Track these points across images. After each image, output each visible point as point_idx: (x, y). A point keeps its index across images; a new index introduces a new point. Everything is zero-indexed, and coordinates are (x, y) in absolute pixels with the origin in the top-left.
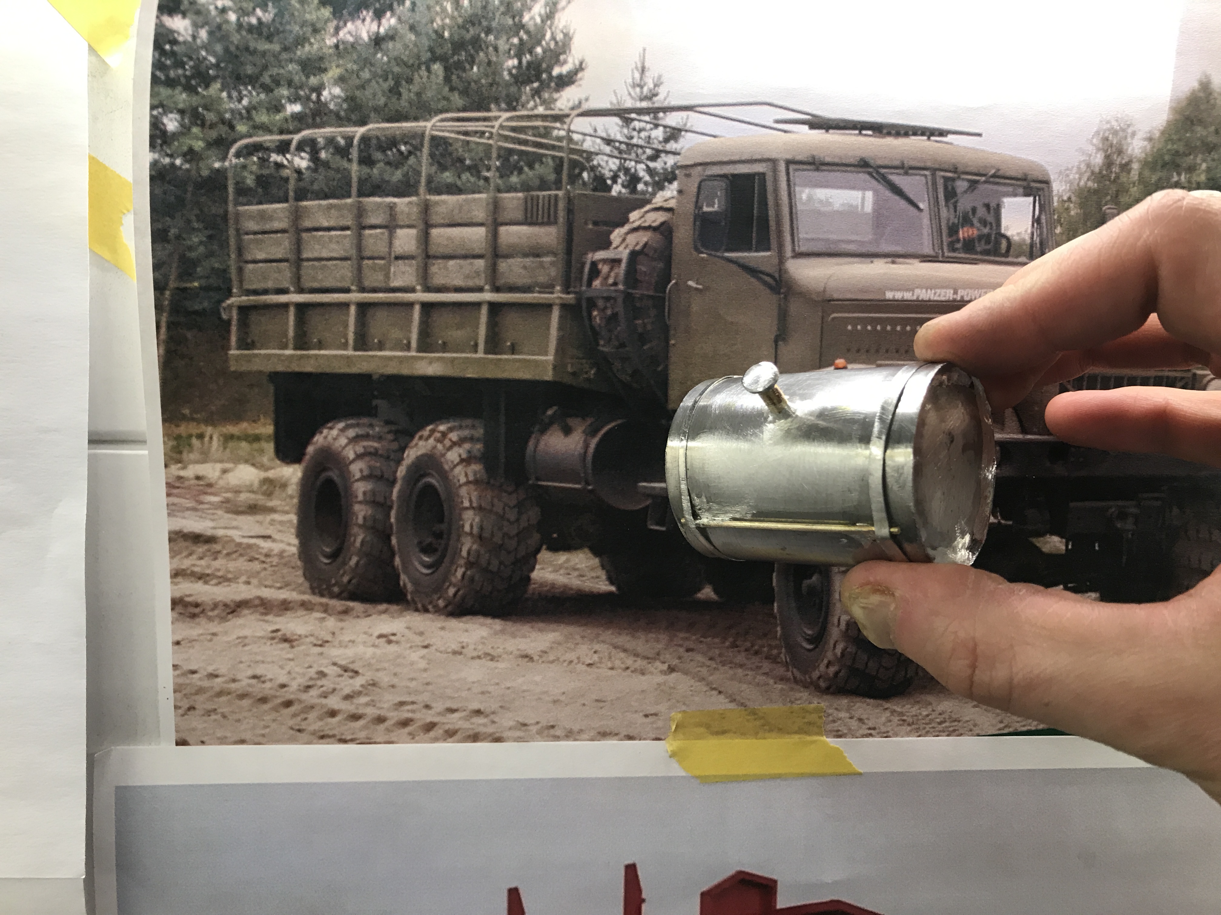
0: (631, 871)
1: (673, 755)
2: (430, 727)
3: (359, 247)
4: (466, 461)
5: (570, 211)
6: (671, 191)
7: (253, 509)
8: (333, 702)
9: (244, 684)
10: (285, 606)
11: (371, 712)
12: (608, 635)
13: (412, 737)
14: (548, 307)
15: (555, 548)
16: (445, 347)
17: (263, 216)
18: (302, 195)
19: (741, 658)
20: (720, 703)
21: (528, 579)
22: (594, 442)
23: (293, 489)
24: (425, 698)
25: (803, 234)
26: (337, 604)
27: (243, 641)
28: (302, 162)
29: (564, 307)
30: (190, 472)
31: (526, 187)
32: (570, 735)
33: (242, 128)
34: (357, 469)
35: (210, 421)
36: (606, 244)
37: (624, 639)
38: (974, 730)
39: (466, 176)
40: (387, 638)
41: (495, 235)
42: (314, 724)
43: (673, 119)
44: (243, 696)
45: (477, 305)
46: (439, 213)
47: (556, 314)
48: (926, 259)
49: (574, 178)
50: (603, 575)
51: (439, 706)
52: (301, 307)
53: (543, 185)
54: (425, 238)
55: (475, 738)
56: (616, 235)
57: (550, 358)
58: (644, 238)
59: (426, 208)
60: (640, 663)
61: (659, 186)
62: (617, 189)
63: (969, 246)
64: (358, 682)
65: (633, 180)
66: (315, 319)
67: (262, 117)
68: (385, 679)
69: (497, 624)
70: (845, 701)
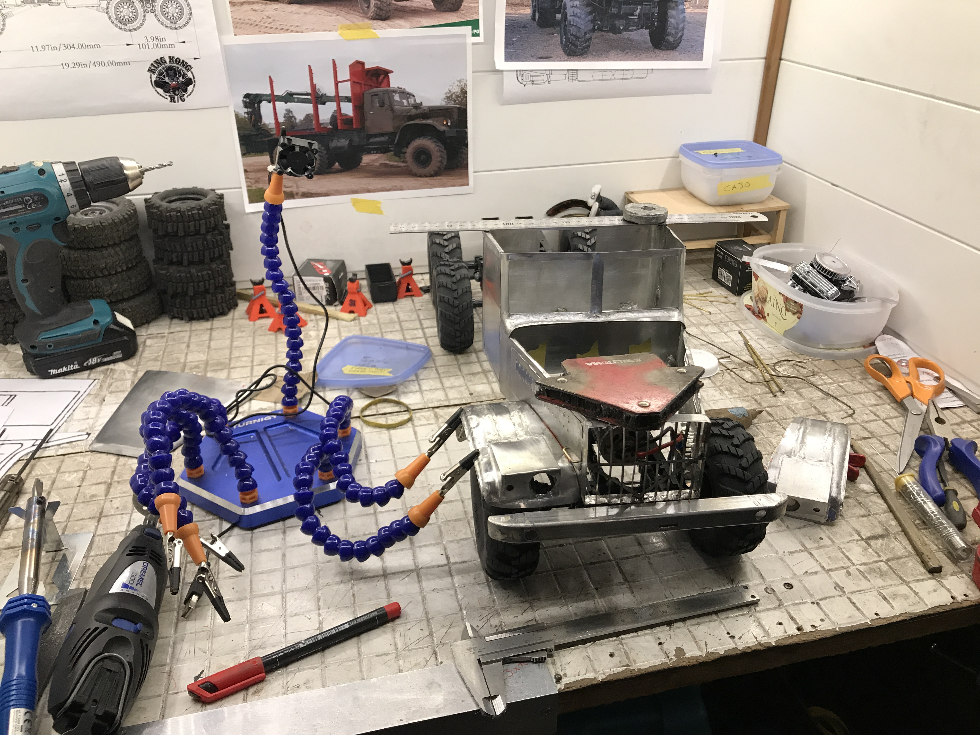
0: (334, 60)
1: (340, 34)
2: (288, 30)
8: (266, 25)
9: (247, 21)
10: (253, 3)
11: (274, 27)
12: (323, 8)
13: (284, 32)
19: (352, 12)
20: (348, 23)
24: (285, 23)
26: (264, 2)
27: (246, 11)
32: (317, 31)
37: (326, 9)
38: (404, 27)
40: (276, 10)
42: (263, 30)
44: (247, 24)
51: (289, 25)
55: (297, 32)
60: (330, 14)
64: (271, 20)
68: (276, 19)
69: (299, 6)
70: (375, 21)
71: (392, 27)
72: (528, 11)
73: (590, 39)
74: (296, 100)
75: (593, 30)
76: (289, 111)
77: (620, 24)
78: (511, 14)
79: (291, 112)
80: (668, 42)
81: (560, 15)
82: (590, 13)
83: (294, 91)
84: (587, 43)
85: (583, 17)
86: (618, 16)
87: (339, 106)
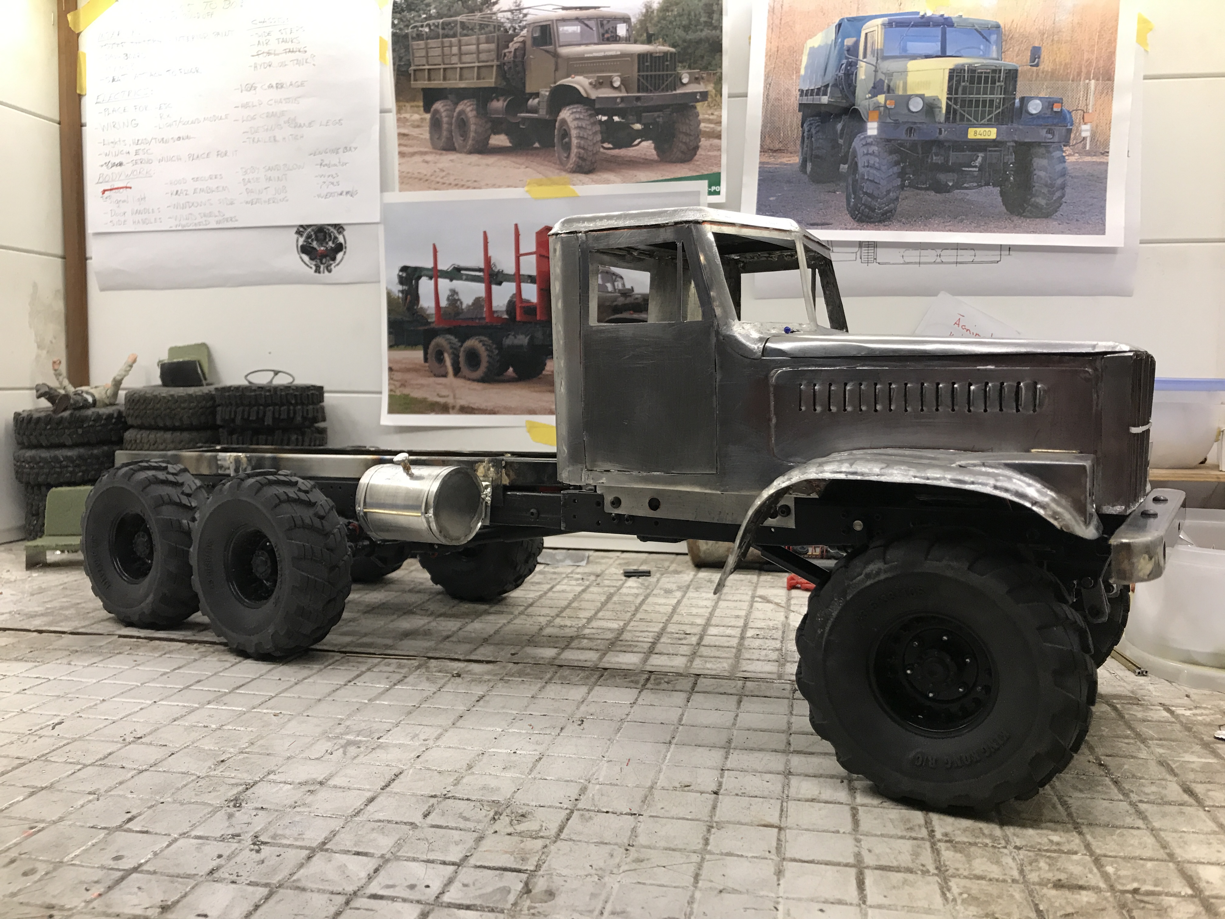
0: (516, 225)
1: (527, 191)
2: (463, 185)
3: (443, 52)
4: (471, 111)
5: (498, 39)
6: (525, 31)
7: (418, 126)
8: (438, 179)
9: (416, 175)
10: (426, 153)
11: (448, 182)
12: (510, 158)
13: (459, 188)
14: (492, 66)
15: (495, 134)
16: (466, 79)
17: (418, 45)
18: (427, 39)
19: (546, 163)
20: (540, 176)
21: (488, 143)
22: (505, 103)
23: (428, 121)
24: (461, 178)
25: (561, 39)
26: (439, 152)
27: (416, 163)
28: (427, 30)
29: (497, 66)
30: (403, 116)
31: (486, 33)
32: (500, 187)
33: (412, 21)
34: (444, 114)
35: (407, 102)
36: (508, 47)
37: (514, 159)
38: (614, 182)
39: (470, 32)
40: (452, 161)
41: (478, 47)
42: (434, 185)
43: (525, 11)
44: (415, 178)
45: (474, 67)
46: (463, 42)
47: (495, 68)
48: (595, 44)
49: (499, 30)
50: (508, 141)
51: (465, 180)
52: (429, 70)
53: (491, 33)
54: (460, 49)
55: (474, 188)
56: (511, 44)
57: (493, 80)
58: (518, 45)
59: (460, 41)
60: (518, 166)
61: (522, 30)
62: (511, 32)
63: (608, 39)
64: (444, 174)
65: (515, 29)
66: (432, 73)
67: (416, 19)
68: (451, 172)
69: (480, 156)
70: (575, 175)
71: (596, 182)
72: (796, 160)
73: (897, 198)
74: (464, 277)
75: (902, 187)
76: (454, 292)
77: (949, 179)
78: (768, 163)
79: (457, 293)
80: (1036, 206)
81: (846, 166)
82: (897, 163)
83: (463, 264)
84: (892, 205)
85: (884, 168)
86: (945, 168)
87: (519, 289)
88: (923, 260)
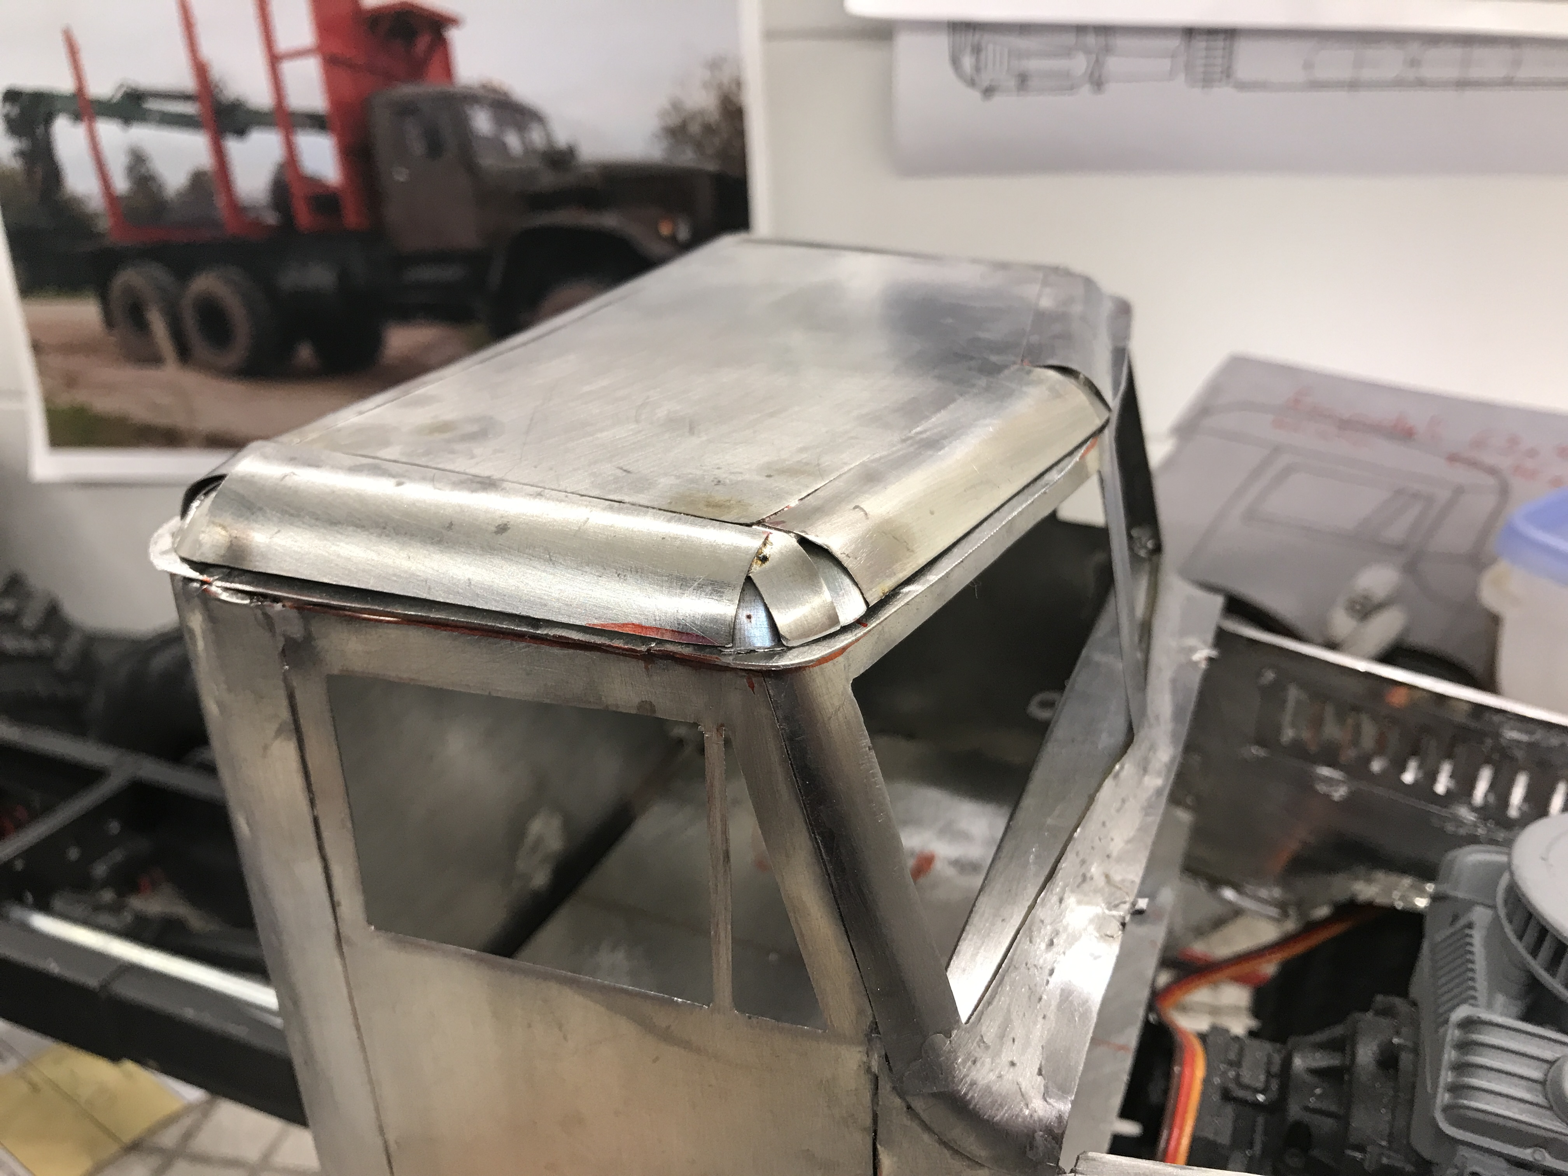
74: (156, 117)
76: (138, 154)
79: (147, 158)
87: (290, 148)
88: (1367, 74)
